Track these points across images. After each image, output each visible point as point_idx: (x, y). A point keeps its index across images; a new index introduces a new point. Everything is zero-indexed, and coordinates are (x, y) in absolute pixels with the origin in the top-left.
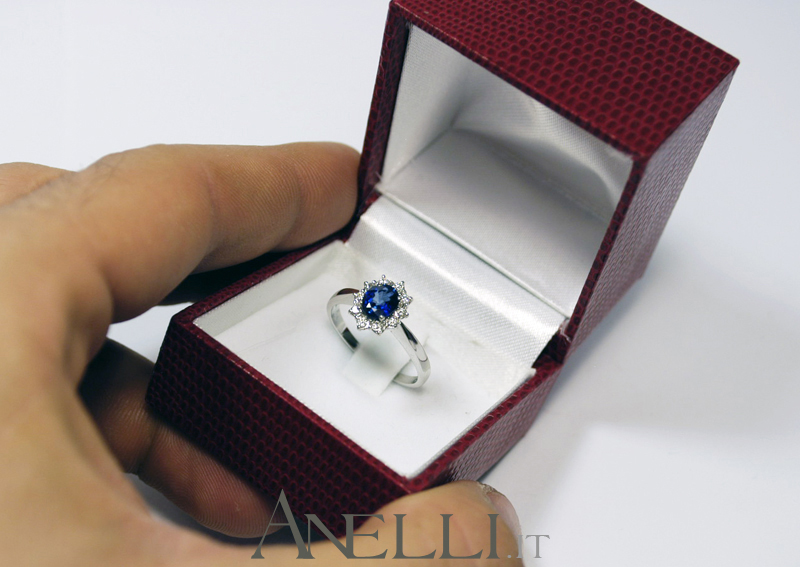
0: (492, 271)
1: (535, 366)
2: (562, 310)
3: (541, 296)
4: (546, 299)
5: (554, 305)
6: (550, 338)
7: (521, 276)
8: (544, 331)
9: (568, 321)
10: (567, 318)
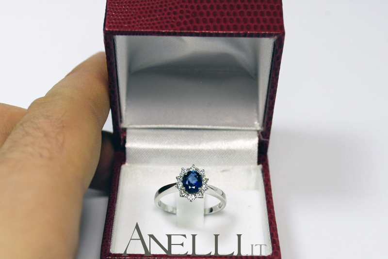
0: (207, 132)
1: (259, 163)
2: (254, 129)
3: (239, 128)
4: (243, 128)
5: (248, 128)
6: (257, 145)
7: (223, 125)
8: (252, 144)
9: (260, 132)
10: (258, 131)
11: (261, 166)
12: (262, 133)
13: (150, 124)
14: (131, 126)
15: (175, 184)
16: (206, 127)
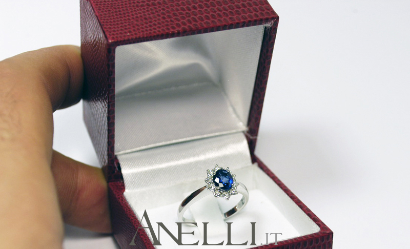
0: (196, 143)
2: (240, 130)
3: (226, 132)
4: (229, 132)
5: (234, 131)
6: (247, 145)
7: (210, 133)
9: (246, 133)
10: (243, 132)
11: (256, 164)
12: (248, 132)
13: (140, 146)
14: (122, 152)
15: (205, 187)
16: (195, 138)
